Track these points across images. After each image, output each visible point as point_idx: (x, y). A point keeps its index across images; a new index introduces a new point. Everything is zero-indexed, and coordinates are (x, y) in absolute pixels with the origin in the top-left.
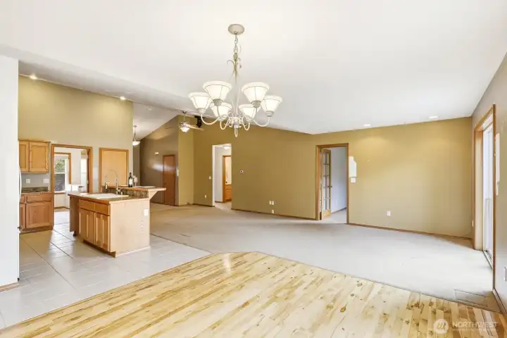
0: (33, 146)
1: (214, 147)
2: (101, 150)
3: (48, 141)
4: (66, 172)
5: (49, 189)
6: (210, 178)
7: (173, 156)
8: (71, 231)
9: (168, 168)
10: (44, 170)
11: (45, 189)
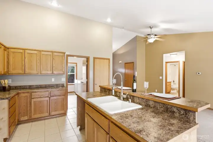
0: (55, 55)
1: (164, 55)
2: (94, 58)
3: (64, 52)
4: (75, 73)
5: (65, 85)
6: (161, 78)
7: (133, 63)
8: (78, 126)
9: (128, 71)
10: (62, 72)
11: (63, 86)
